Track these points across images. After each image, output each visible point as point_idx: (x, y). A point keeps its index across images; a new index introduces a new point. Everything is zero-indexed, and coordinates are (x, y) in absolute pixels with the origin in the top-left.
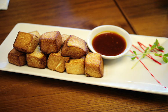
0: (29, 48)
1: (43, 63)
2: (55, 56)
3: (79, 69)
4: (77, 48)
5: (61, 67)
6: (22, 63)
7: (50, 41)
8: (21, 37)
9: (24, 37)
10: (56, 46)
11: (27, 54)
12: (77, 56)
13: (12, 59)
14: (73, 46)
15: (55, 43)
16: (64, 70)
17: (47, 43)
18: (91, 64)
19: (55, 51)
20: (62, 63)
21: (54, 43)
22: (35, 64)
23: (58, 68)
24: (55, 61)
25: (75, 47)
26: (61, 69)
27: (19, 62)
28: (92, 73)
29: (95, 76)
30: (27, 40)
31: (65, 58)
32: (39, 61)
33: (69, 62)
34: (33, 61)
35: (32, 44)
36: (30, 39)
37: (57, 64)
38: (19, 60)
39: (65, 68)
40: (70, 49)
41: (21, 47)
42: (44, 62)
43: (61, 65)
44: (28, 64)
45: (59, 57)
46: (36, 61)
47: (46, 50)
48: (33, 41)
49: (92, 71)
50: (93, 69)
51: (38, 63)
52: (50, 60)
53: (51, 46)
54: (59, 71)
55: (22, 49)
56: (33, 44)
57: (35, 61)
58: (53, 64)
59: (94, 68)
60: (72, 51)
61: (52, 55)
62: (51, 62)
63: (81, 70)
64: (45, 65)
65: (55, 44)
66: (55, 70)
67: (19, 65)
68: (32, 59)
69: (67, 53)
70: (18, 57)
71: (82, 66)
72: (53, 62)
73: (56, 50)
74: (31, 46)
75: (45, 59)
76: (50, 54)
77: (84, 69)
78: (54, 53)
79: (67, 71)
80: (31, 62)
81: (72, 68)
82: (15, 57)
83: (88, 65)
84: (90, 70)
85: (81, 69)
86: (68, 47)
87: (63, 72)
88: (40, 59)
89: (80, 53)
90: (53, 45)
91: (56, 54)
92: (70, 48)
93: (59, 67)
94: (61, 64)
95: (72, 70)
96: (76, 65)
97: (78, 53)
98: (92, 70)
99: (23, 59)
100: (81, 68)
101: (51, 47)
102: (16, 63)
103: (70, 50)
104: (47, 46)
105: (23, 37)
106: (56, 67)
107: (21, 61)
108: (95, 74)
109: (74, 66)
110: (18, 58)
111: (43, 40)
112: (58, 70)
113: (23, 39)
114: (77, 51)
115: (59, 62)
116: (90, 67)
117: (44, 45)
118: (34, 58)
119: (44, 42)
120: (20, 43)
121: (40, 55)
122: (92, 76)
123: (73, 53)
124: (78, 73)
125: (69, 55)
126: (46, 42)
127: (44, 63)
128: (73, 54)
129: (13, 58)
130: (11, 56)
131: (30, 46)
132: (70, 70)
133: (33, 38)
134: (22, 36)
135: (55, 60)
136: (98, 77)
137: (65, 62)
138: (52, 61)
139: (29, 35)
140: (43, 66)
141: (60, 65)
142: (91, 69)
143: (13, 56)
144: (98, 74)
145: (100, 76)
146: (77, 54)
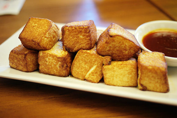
0: (45, 41)
1: (65, 65)
2: (86, 54)
3: (127, 75)
4: (125, 39)
5: (96, 73)
6: (31, 67)
7: (80, 28)
8: (33, 25)
9: (38, 24)
10: (88, 38)
11: (40, 52)
12: (124, 55)
13: (15, 61)
14: (118, 36)
15: (88, 32)
16: (99, 79)
17: (75, 32)
18: (150, 66)
19: (87, 47)
20: (98, 67)
21: (86, 32)
22: (52, 68)
23: (90, 75)
24: (86, 63)
25: (123, 37)
26: (95, 77)
27: (26, 64)
28: (150, 83)
29: (155, 89)
30: (41, 28)
31: (103, 57)
32: (59, 61)
33: (109, 64)
34: (49, 62)
35: (49, 34)
36: (47, 27)
37: (88, 68)
38: (26, 61)
39: (102, 74)
40: (114, 41)
41: (32, 38)
42: (67, 64)
43: (96, 69)
44: (40, 68)
45: (94, 56)
46: (54, 62)
47: (71, 44)
48: (52, 31)
49: (153, 79)
50: (154, 75)
51: (58, 66)
52: (77, 60)
53: (81, 37)
54: (92, 80)
55: (33, 41)
56: (52, 36)
57: (52, 62)
58: (81, 69)
59: (156, 73)
60: (117, 45)
61: (82, 52)
62: (79, 64)
63: (131, 78)
64: (67, 70)
65: (87, 34)
66: (85, 80)
67: (26, 70)
68: (47, 60)
69: (108, 48)
70: (26, 55)
71: (134, 70)
72: (83, 65)
73: (88, 44)
74: (48, 38)
75: (69, 59)
76: (79, 52)
77: (136, 77)
78: (84, 49)
79: (106, 80)
80: (46, 64)
81: (116, 73)
82: (20, 56)
83: (146, 68)
84: (148, 76)
85: (130, 76)
86: (111, 36)
87: (98, 83)
88: (62, 58)
89: (130, 48)
90: (84, 36)
91: (88, 51)
92: (114, 39)
93: (92, 73)
94: (96, 67)
95: (115, 78)
96: (122, 68)
97: (126, 50)
98: (153, 77)
99: (33, 60)
100: (131, 74)
101: (81, 39)
102: (22, 65)
103: (114, 43)
104: (74, 37)
105: (36, 25)
106: (87, 73)
107: (29, 63)
108: (156, 86)
109: (119, 70)
110: (25, 57)
111: (68, 28)
112: (90, 79)
113: (36, 27)
114: (124, 45)
115: (93, 64)
116: (150, 72)
117: (69, 35)
118: (50, 58)
119: (69, 30)
120: (31, 32)
121: (61, 52)
122: (151, 88)
123: (117, 48)
124: (124, 84)
125: (110, 53)
126: (73, 30)
127: (67, 66)
128: (117, 50)
129: (16, 58)
130: (15, 55)
131: (46, 37)
132: (112, 78)
133: (51, 26)
134: (35, 23)
135: (86, 60)
136: (162, 91)
137: (103, 65)
138: (81, 62)
139: (45, 22)
140: (64, 71)
141: (94, 70)
142: (151, 76)
143: (17, 54)
144: (163, 84)
145: (165, 89)
146: (124, 51)
